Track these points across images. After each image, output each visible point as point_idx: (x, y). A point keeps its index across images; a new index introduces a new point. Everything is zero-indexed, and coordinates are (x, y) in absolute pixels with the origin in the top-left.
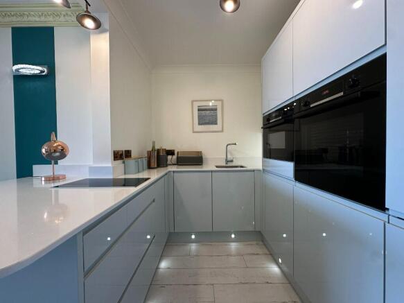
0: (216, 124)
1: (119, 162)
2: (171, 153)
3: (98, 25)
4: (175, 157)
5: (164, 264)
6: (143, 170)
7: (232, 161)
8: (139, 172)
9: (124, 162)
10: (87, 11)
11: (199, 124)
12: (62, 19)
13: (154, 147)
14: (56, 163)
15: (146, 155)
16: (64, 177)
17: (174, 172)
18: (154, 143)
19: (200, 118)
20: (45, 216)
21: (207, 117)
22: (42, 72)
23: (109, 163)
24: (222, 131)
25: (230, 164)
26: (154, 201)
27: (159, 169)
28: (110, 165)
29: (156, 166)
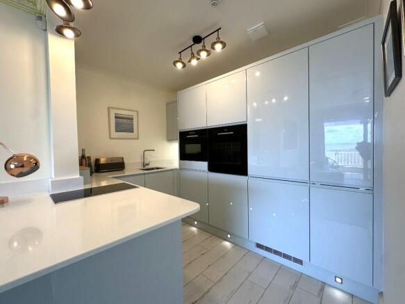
0: (133, 132)
7: (148, 164)
11: (117, 131)
18: (84, 151)
19: (117, 125)
21: (124, 125)
24: (138, 138)
25: (147, 167)
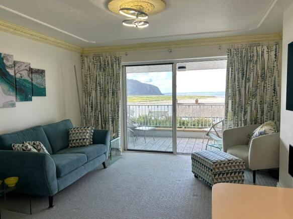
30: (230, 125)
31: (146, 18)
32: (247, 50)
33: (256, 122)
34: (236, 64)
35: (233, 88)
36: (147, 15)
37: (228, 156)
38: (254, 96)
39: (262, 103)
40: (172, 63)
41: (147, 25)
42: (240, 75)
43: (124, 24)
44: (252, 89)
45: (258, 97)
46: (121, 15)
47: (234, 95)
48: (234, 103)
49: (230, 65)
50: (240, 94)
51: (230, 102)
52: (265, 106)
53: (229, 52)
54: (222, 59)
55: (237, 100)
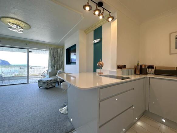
1: (120, 70)
2: (151, 67)
3: (113, 18)
4: (153, 70)
5: (139, 123)
6: (131, 74)
8: (128, 75)
9: (122, 70)
10: (110, 16)
12: (104, 21)
13: (138, 64)
14: (101, 69)
15: (134, 68)
16: (103, 73)
17: (150, 77)
18: (138, 62)
20: (97, 84)
22: (99, 41)
23: (115, 70)
26: (133, 89)
27: (141, 75)
28: (116, 70)
29: (139, 73)
30: (50, 71)
31: (23, 30)
32: (55, 49)
33: (58, 69)
34: (52, 53)
35: (51, 59)
36: (23, 29)
37: (50, 79)
38: (57, 62)
39: (59, 64)
40: (27, 49)
41: (22, 32)
42: (53, 56)
43: (9, 28)
44: (56, 60)
45: (58, 63)
46: (9, 25)
47: (51, 62)
48: (51, 64)
49: (50, 53)
50: (53, 61)
51: (50, 64)
52: (60, 65)
53: (49, 49)
54: (47, 51)
55: (52, 63)
